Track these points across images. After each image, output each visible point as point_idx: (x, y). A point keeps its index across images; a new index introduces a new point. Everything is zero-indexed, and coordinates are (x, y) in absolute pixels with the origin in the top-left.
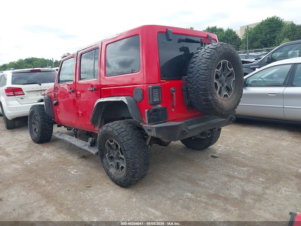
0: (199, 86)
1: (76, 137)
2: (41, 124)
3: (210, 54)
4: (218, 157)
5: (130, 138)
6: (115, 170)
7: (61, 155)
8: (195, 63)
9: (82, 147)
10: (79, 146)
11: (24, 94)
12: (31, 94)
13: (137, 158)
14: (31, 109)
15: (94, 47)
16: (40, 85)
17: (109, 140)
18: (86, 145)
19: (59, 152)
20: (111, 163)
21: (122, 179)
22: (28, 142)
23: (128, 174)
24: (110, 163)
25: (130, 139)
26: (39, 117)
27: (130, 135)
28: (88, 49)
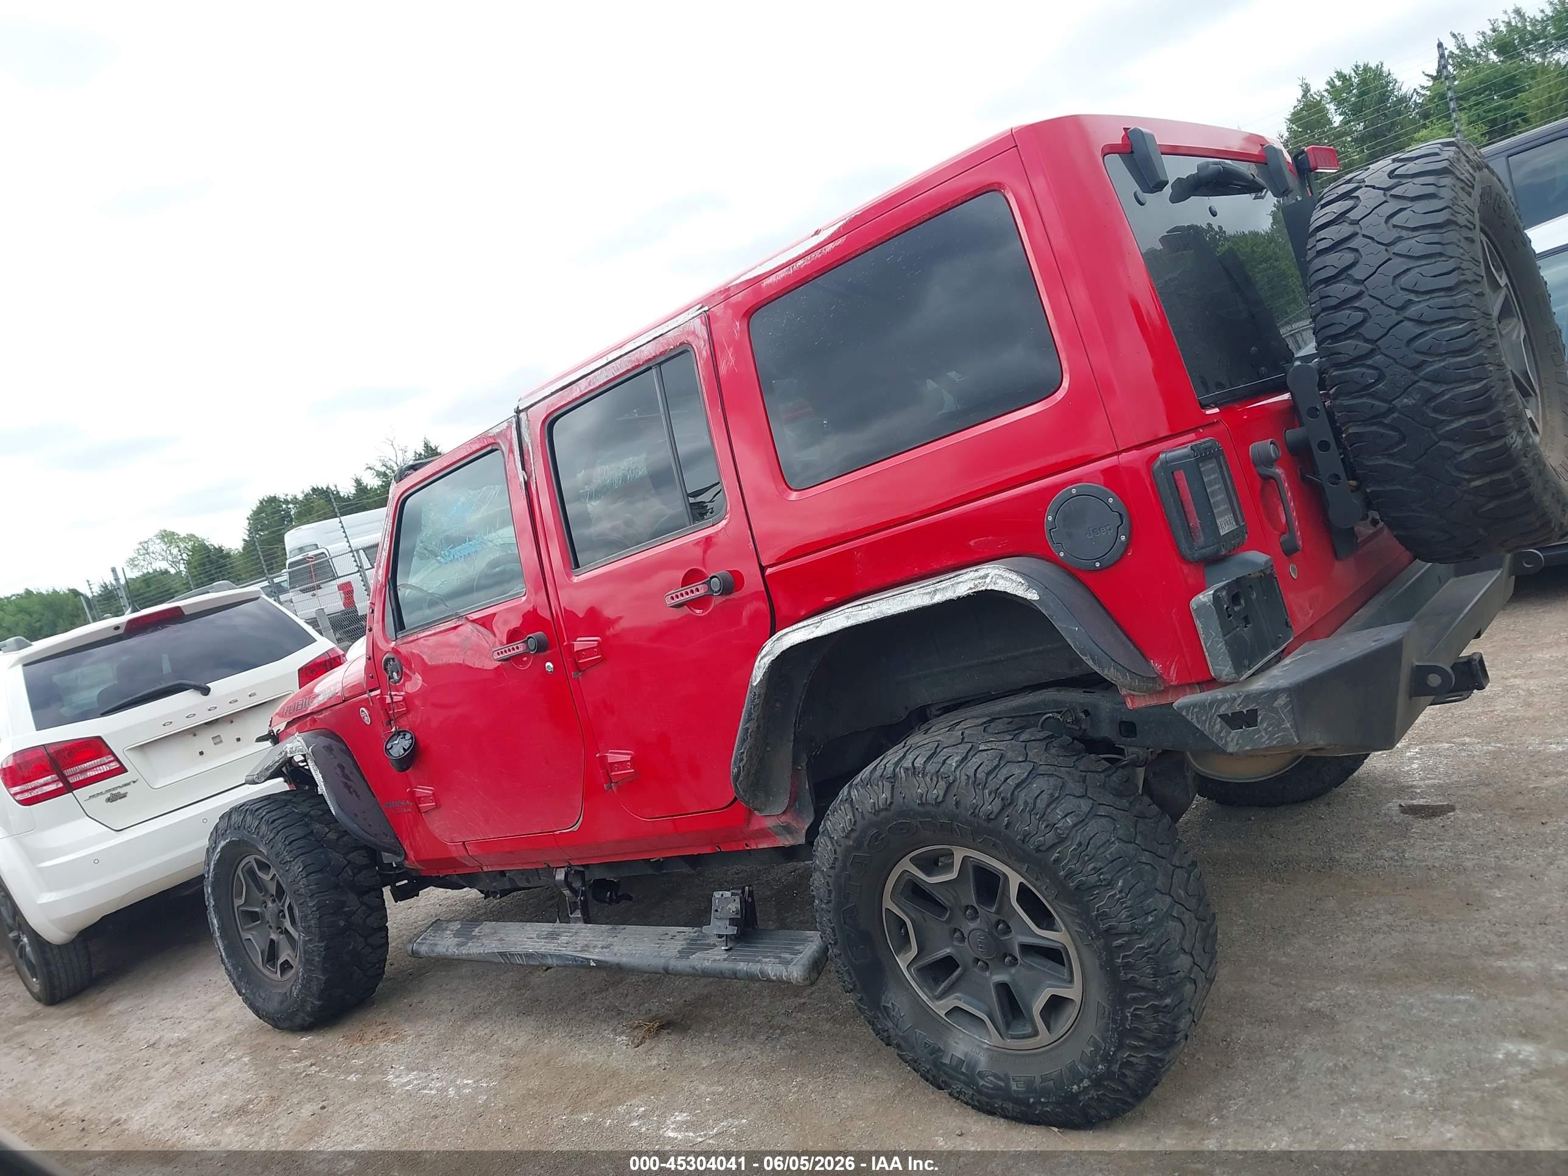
0: (1437, 389)
1: (587, 921)
2: (320, 907)
3: (1436, 204)
4: (1452, 808)
5: (1085, 805)
6: (991, 1038)
7: (508, 1052)
8: (1358, 273)
9: (681, 965)
10: (658, 963)
11: (122, 770)
12: (160, 758)
13: (1168, 915)
14: (217, 833)
15: (648, 352)
16: (206, 691)
17: (916, 861)
18: (694, 946)
19: (483, 1045)
20: (951, 1002)
21: (1078, 1078)
22: (235, 1042)
23: (1135, 1033)
24: (940, 1008)
25: (1092, 814)
26: (297, 868)
27: (1073, 787)
28: (601, 378)
